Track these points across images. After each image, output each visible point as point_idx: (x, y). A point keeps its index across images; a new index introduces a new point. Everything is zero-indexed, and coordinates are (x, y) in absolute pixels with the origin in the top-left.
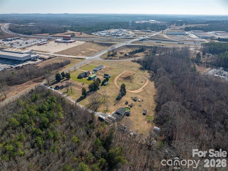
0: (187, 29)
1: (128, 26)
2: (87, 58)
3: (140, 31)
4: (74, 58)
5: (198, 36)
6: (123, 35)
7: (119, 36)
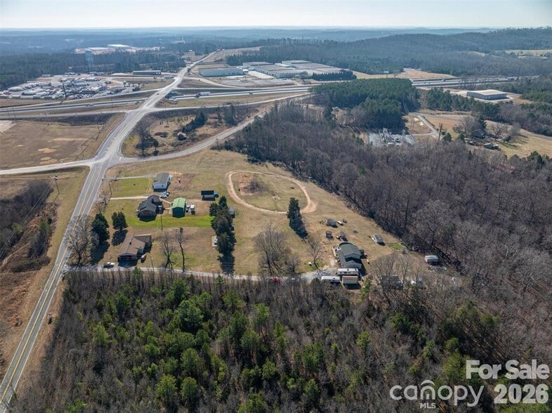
0: (233, 61)
1: (86, 63)
2: (90, 163)
3: (132, 74)
4: (54, 171)
5: (272, 73)
6: (102, 89)
7: (94, 93)
